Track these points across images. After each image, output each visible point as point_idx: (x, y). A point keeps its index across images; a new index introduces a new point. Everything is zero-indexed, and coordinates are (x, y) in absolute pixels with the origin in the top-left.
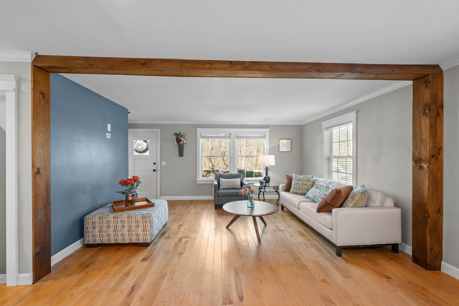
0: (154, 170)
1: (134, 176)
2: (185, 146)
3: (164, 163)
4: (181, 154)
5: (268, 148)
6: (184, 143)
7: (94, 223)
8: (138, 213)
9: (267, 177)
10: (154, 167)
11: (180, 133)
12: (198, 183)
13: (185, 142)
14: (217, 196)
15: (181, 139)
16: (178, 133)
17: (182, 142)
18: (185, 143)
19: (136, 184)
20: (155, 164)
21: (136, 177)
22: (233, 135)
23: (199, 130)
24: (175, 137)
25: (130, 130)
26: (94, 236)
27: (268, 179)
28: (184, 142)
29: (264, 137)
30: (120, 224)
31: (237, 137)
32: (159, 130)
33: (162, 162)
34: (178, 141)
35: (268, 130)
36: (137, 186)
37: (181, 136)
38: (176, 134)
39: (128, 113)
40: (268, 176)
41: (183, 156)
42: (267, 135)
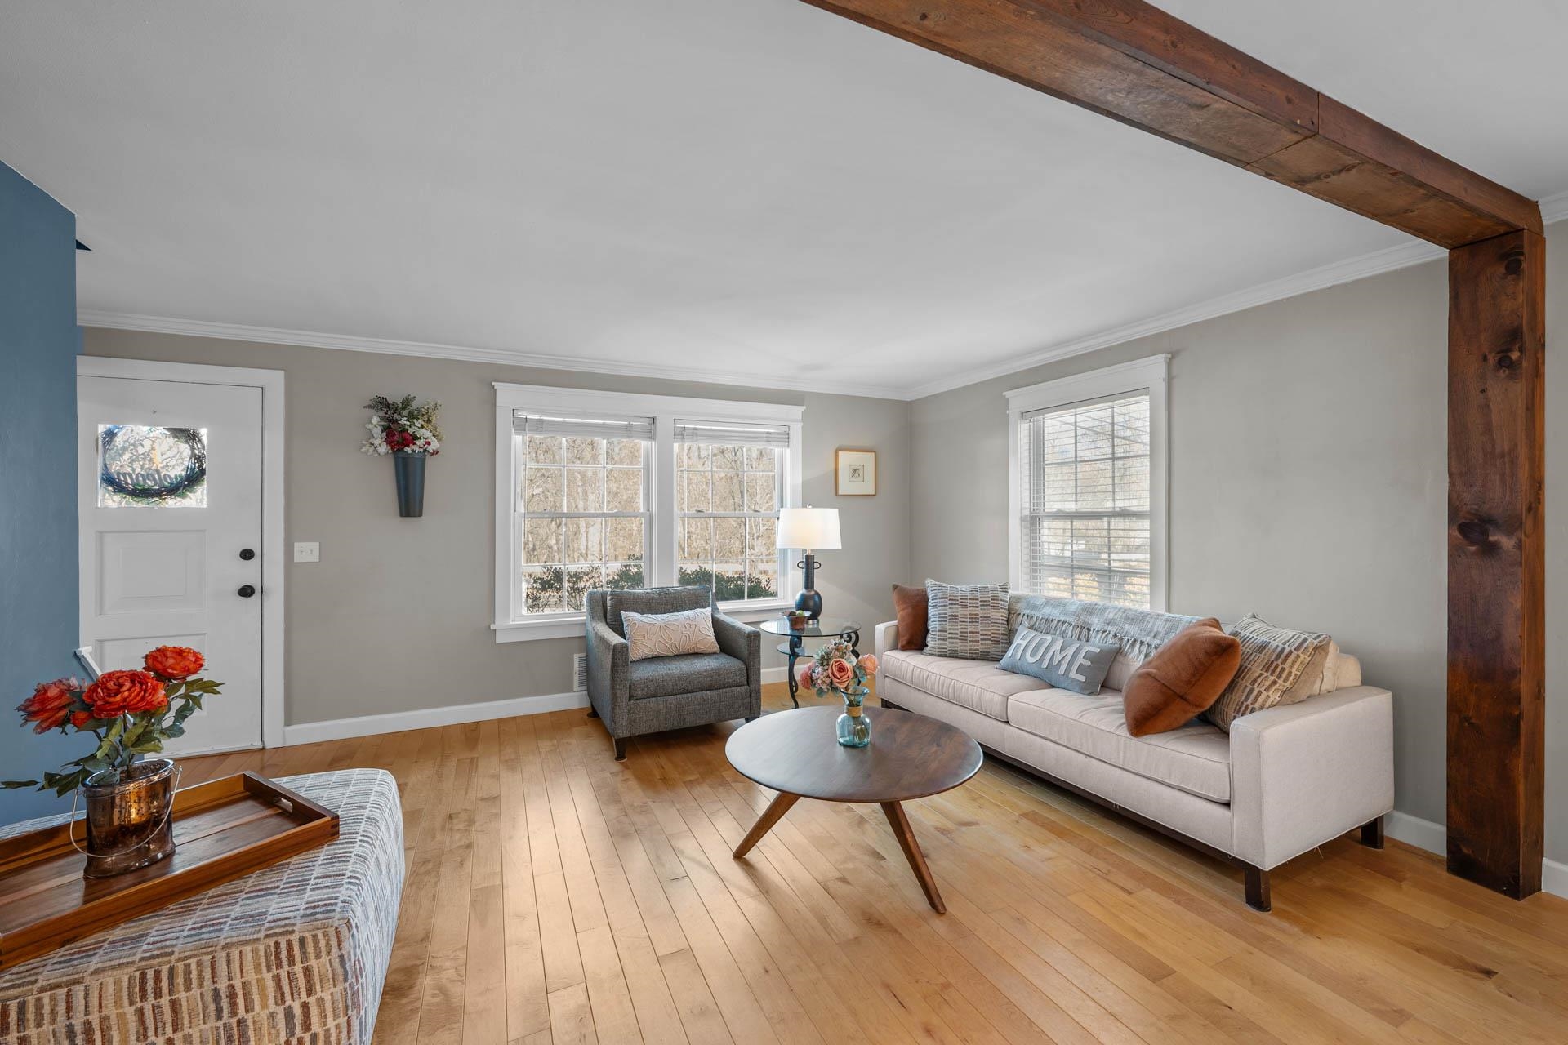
0: (246, 592)
2: (430, 462)
3: (308, 552)
4: (409, 503)
5: (800, 481)
6: (430, 449)
8: (227, 934)
9: (812, 597)
10: (248, 573)
11: (407, 402)
12: (500, 639)
13: (435, 445)
14: (627, 695)
15: (410, 431)
16: (395, 396)
17: (420, 443)
18: (435, 453)
19: (177, 704)
20: (247, 555)
21: (180, 653)
22: (664, 425)
23: (507, 395)
24: (375, 420)
25: (86, 366)
27: (815, 602)
28: (429, 444)
29: (785, 439)
31: (681, 434)
32: (275, 380)
33: (298, 546)
34: (398, 438)
35: (797, 411)
36: (181, 715)
37: (412, 416)
38: (382, 404)
39: (79, 252)
40: (813, 593)
41: (420, 515)
42: (797, 430)
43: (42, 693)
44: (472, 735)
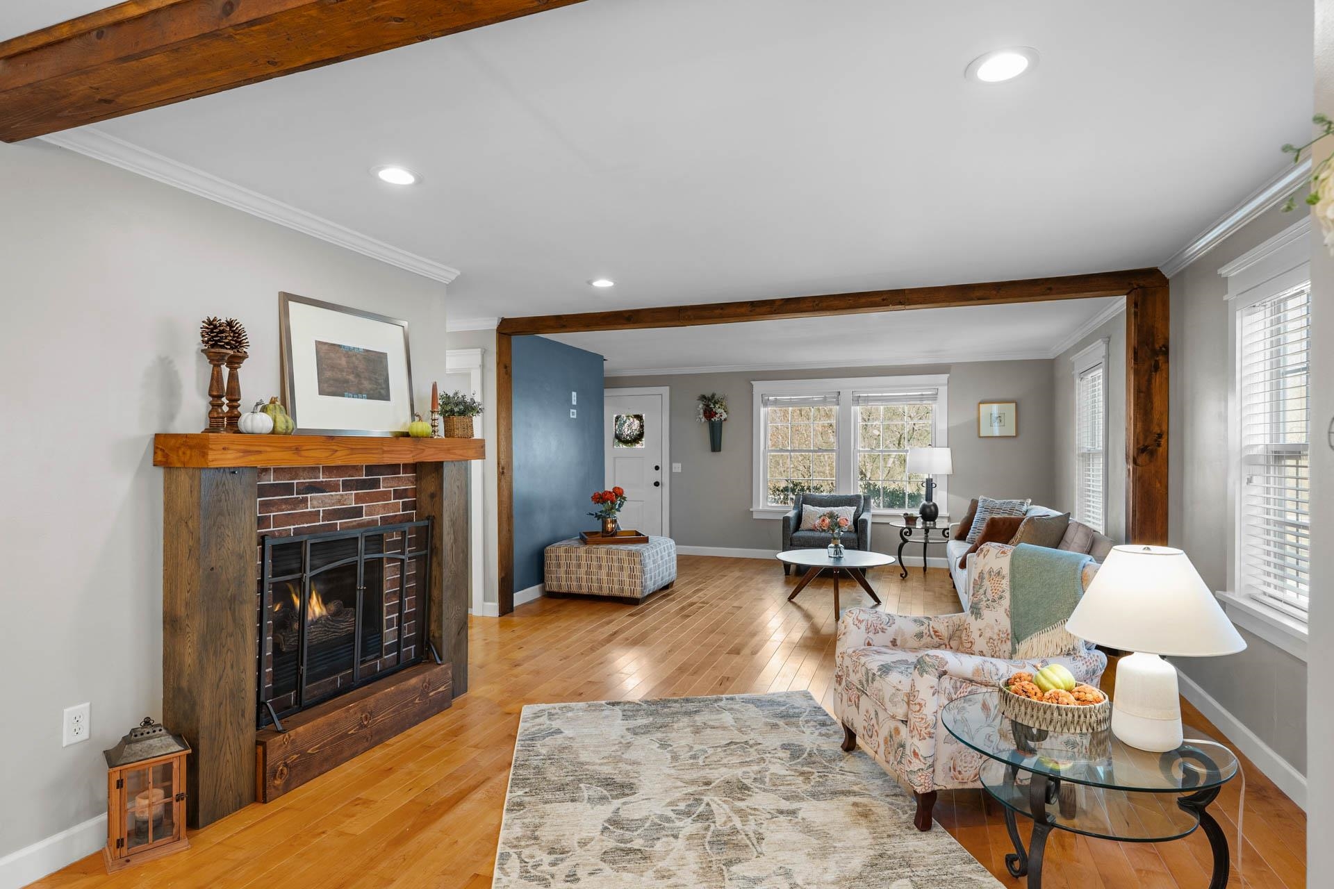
0: (657, 484)
1: (616, 487)
2: (724, 424)
3: (677, 467)
4: (716, 446)
5: (945, 427)
6: (723, 418)
7: (558, 558)
8: (621, 548)
9: (929, 507)
10: (656, 476)
11: (713, 396)
12: (755, 516)
13: (725, 416)
15: (714, 410)
16: (708, 395)
17: (719, 415)
18: (725, 420)
19: (619, 502)
20: (657, 468)
21: (619, 488)
22: (846, 396)
23: (759, 387)
24: (701, 406)
25: (607, 392)
26: (558, 579)
27: (931, 510)
28: (721, 416)
29: (934, 397)
30: (595, 563)
31: (857, 400)
32: (665, 390)
33: (674, 465)
34: (709, 414)
35: (944, 378)
36: (620, 506)
37: (715, 403)
38: (703, 398)
39: (604, 362)
40: (931, 503)
41: (720, 451)
42: (943, 391)
43: (595, 495)
44: (737, 562)
